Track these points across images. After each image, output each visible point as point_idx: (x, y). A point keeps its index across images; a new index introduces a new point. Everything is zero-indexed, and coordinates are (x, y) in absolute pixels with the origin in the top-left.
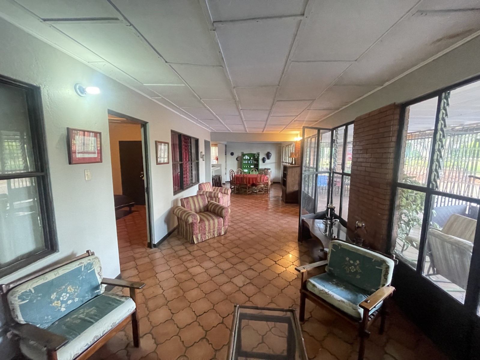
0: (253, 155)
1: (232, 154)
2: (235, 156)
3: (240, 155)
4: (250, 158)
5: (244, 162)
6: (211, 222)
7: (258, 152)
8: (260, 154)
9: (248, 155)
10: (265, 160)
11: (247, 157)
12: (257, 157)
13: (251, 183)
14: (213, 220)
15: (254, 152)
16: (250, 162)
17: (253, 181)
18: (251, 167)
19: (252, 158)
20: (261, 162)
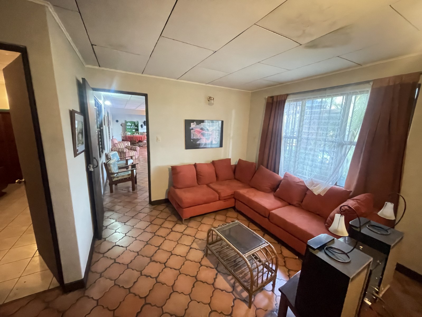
0: (134, 123)
1: (117, 121)
2: (120, 123)
3: (124, 122)
4: (132, 125)
5: (128, 128)
6: (132, 152)
7: (138, 120)
8: (139, 122)
9: (130, 122)
10: (143, 126)
11: (129, 124)
12: (137, 124)
13: (138, 140)
14: (133, 152)
15: (135, 120)
16: (132, 127)
17: (139, 139)
18: (133, 131)
19: (133, 125)
20: (140, 127)
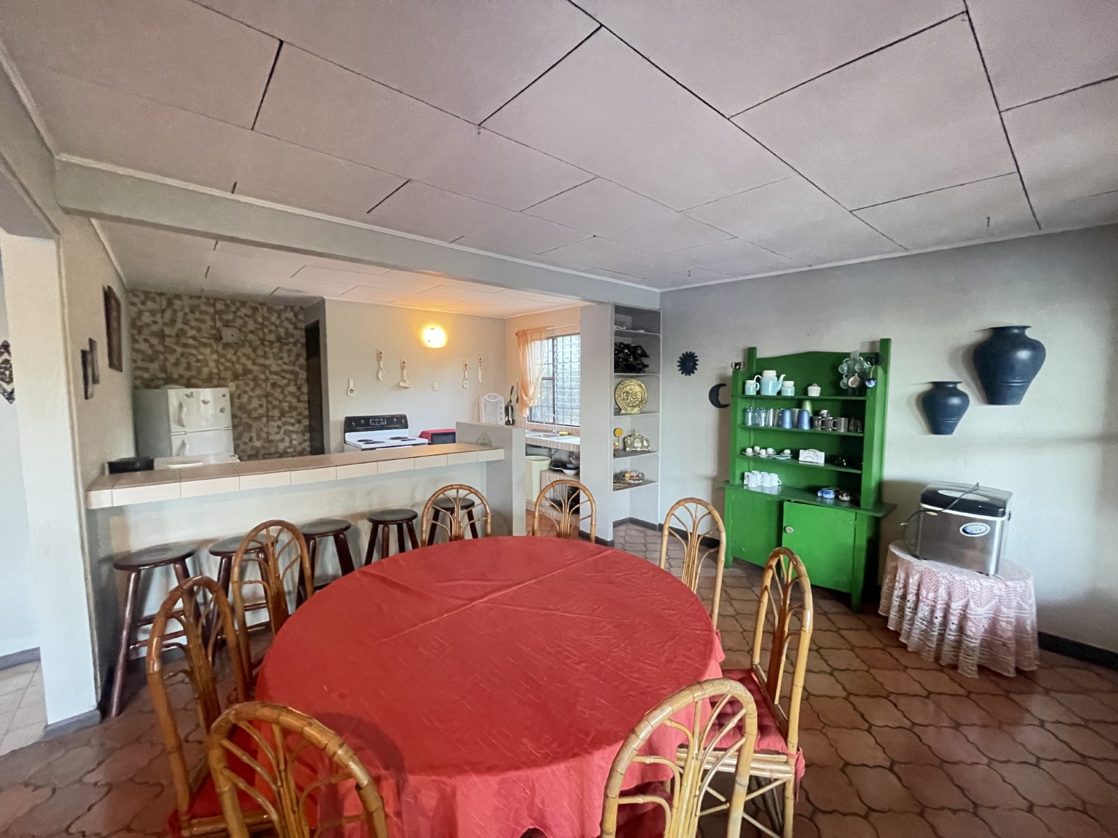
1: (688, 364)
2: (706, 375)
3: (731, 368)
4: (802, 391)
11: (772, 383)
15: (842, 338)
18: (807, 456)
19: (815, 391)
